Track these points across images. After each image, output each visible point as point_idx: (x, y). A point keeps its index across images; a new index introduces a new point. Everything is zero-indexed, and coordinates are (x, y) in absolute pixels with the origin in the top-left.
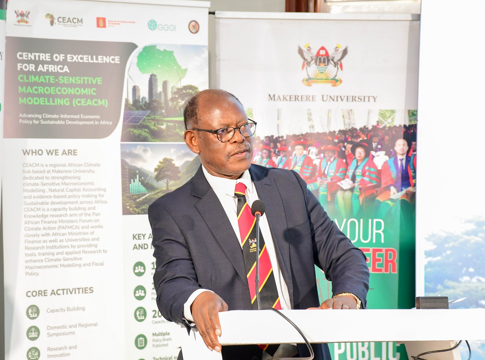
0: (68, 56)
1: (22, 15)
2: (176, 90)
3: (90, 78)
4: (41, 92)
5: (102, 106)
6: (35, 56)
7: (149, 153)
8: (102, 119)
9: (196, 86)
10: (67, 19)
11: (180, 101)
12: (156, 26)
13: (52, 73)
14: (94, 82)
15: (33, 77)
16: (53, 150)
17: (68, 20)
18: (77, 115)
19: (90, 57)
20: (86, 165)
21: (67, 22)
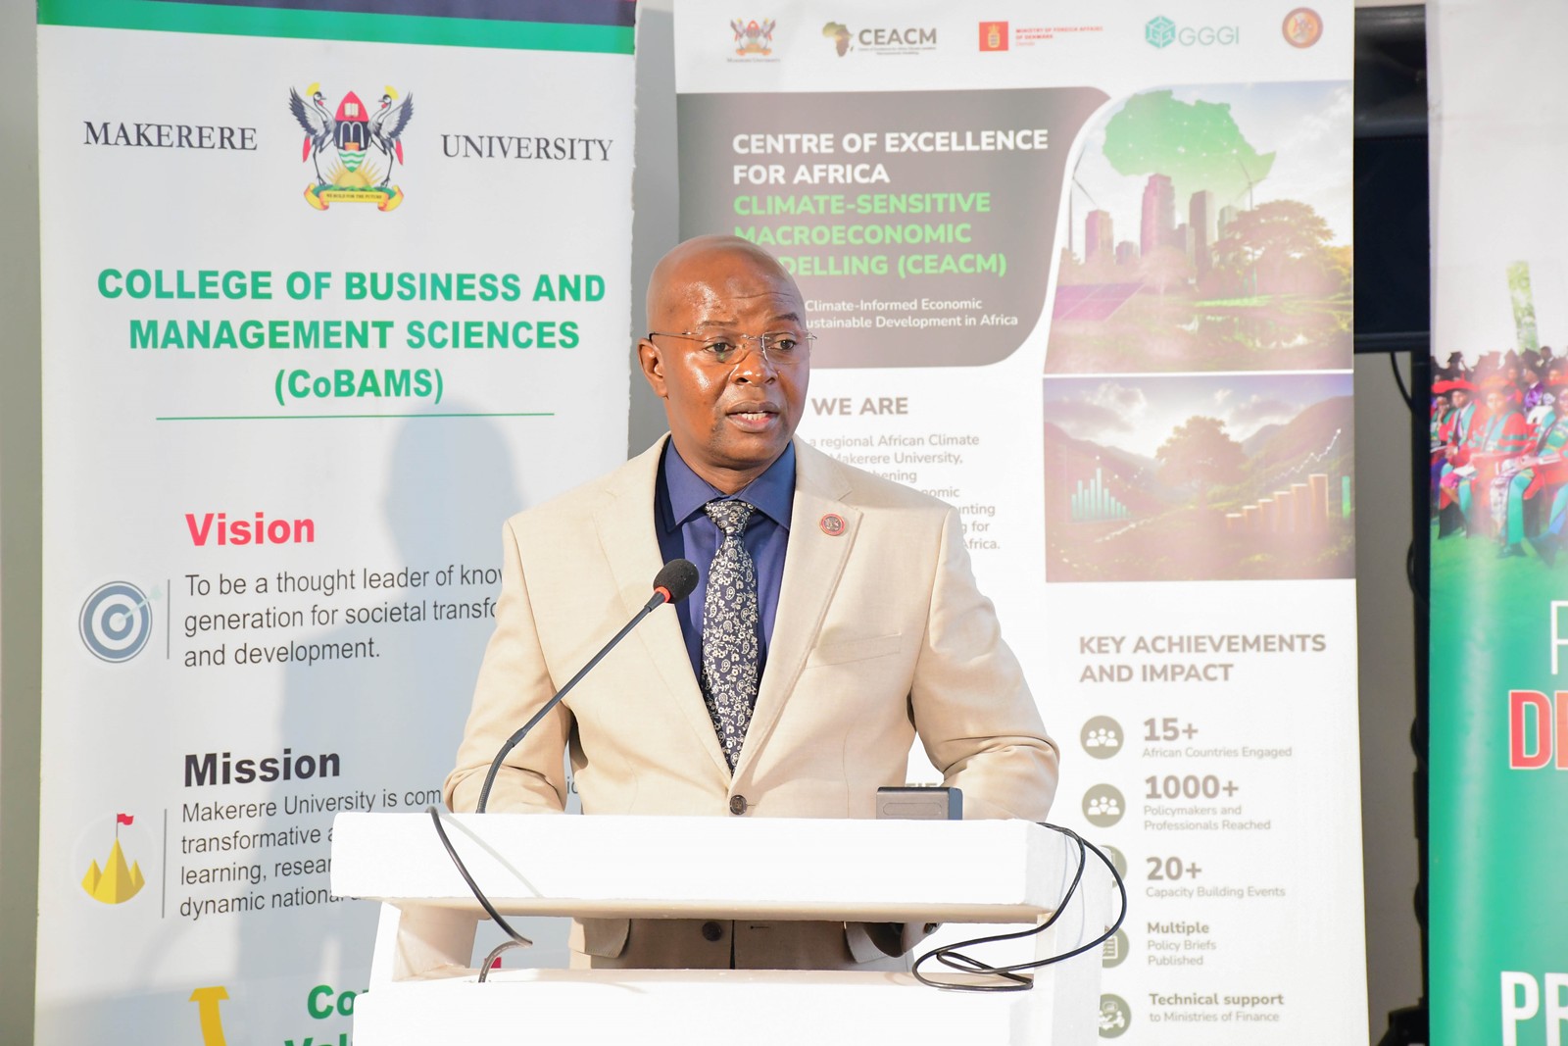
0: (888, 136)
1: (753, 31)
2: (1234, 219)
3: (952, 197)
4: (801, 241)
5: (987, 273)
6: (787, 143)
7: (1140, 406)
8: (987, 310)
9: (1306, 202)
10: (887, 34)
11: (1247, 249)
12: (1173, 35)
13: (836, 188)
14: (966, 207)
15: (778, 200)
16: (834, 401)
17: (892, 35)
18: (909, 301)
19: (954, 135)
20: (935, 440)
21: (889, 43)
